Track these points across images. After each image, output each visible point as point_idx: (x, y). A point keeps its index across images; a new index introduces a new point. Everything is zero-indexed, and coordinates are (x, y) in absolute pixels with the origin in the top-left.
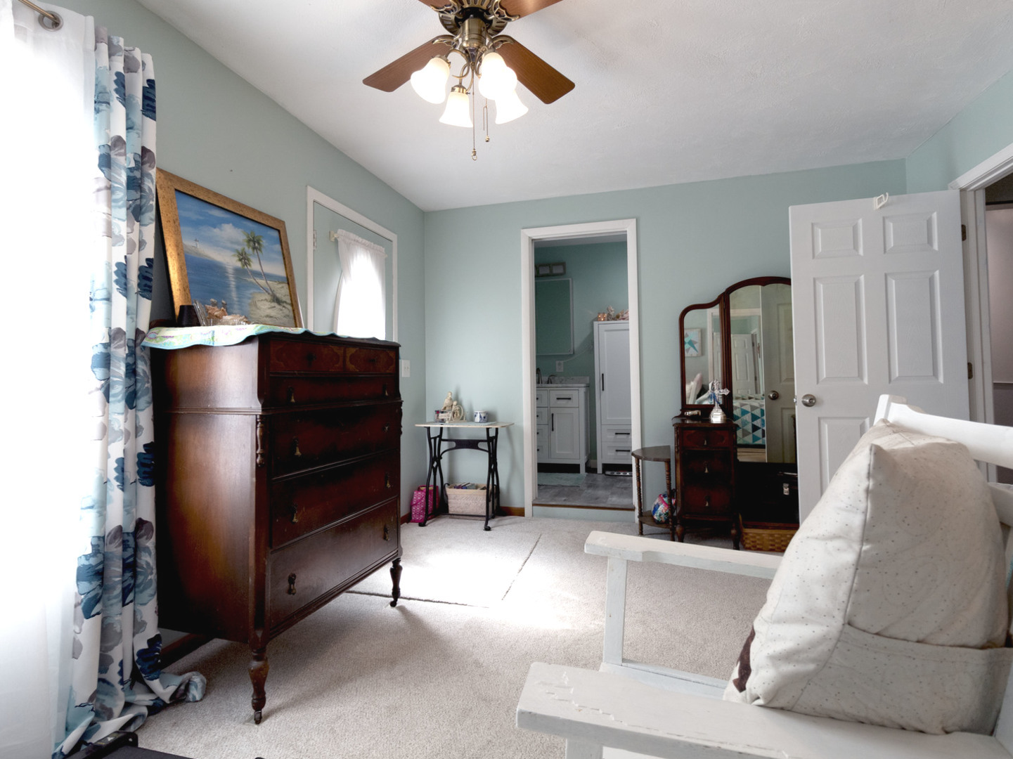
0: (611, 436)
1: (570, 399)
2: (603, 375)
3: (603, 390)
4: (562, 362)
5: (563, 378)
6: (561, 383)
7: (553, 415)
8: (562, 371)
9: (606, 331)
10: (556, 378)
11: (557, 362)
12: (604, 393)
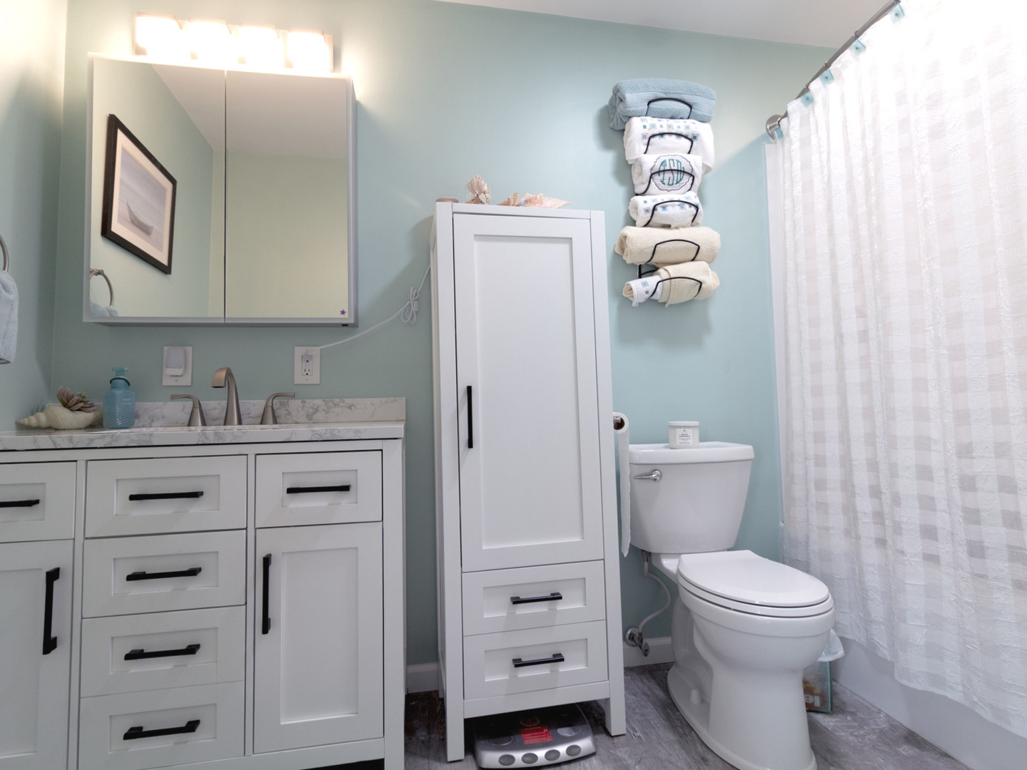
0: (497, 612)
1: (345, 488)
2: (469, 389)
3: (470, 445)
4: (315, 351)
5: (319, 402)
6: (310, 419)
7: (267, 561)
8: (315, 378)
9: (480, 237)
10: (294, 404)
11: (299, 351)
12: (469, 456)
